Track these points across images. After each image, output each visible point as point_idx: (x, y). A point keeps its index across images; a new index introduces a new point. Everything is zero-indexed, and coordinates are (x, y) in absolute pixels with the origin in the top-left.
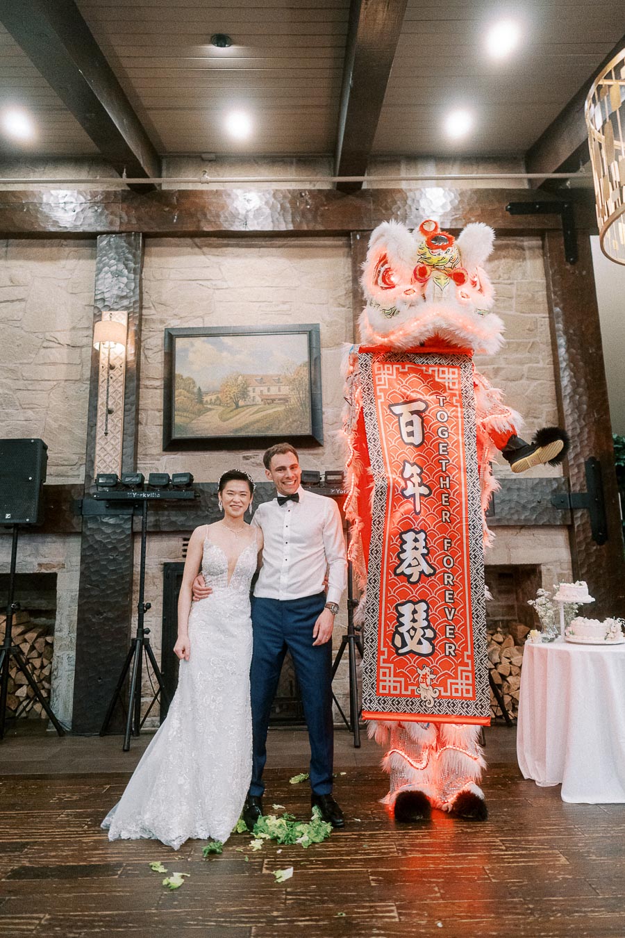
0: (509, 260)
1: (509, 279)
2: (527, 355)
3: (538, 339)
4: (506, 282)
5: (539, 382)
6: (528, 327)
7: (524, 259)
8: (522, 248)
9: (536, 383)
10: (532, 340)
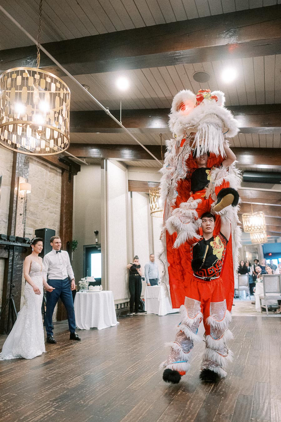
0: (54, 174)
1: (53, 180)
2: (55, 206)
3: (58, 202)
4: (52, 180)
5: (57, 215)
6: (56, 197)
7: (57, 175)
8: (57, 171)
9: (56, 215)
10: (57, 201)
